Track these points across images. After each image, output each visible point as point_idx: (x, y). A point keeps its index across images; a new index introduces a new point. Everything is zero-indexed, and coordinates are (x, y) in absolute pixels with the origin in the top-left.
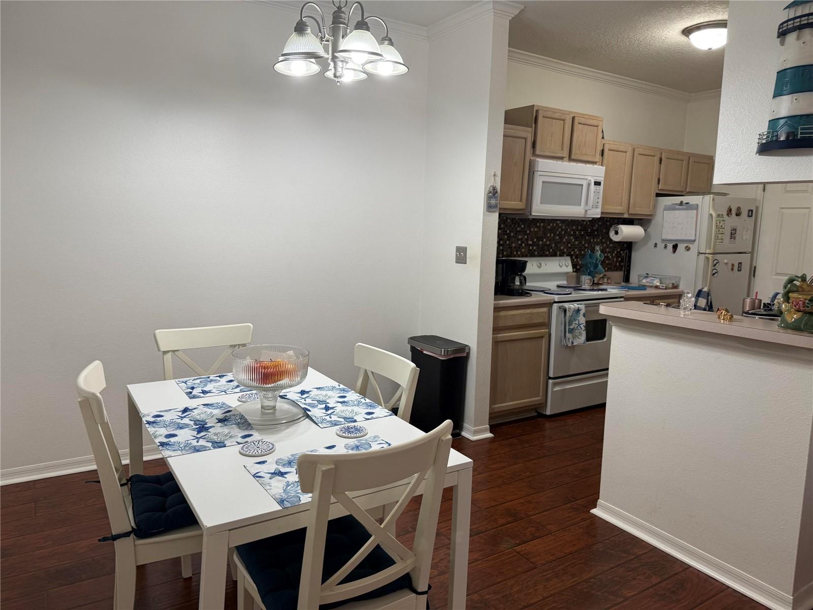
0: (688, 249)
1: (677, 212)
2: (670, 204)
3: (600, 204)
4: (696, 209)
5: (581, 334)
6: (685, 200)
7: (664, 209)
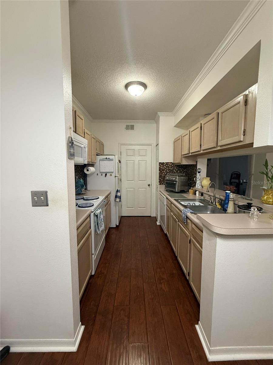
0: (111, 175)
1: (105, 161)
2: (102, 158)
3: (87, 159)
4: (113, 160)
5: (102, 224)
6: (108, 157)
7: (100, 160)
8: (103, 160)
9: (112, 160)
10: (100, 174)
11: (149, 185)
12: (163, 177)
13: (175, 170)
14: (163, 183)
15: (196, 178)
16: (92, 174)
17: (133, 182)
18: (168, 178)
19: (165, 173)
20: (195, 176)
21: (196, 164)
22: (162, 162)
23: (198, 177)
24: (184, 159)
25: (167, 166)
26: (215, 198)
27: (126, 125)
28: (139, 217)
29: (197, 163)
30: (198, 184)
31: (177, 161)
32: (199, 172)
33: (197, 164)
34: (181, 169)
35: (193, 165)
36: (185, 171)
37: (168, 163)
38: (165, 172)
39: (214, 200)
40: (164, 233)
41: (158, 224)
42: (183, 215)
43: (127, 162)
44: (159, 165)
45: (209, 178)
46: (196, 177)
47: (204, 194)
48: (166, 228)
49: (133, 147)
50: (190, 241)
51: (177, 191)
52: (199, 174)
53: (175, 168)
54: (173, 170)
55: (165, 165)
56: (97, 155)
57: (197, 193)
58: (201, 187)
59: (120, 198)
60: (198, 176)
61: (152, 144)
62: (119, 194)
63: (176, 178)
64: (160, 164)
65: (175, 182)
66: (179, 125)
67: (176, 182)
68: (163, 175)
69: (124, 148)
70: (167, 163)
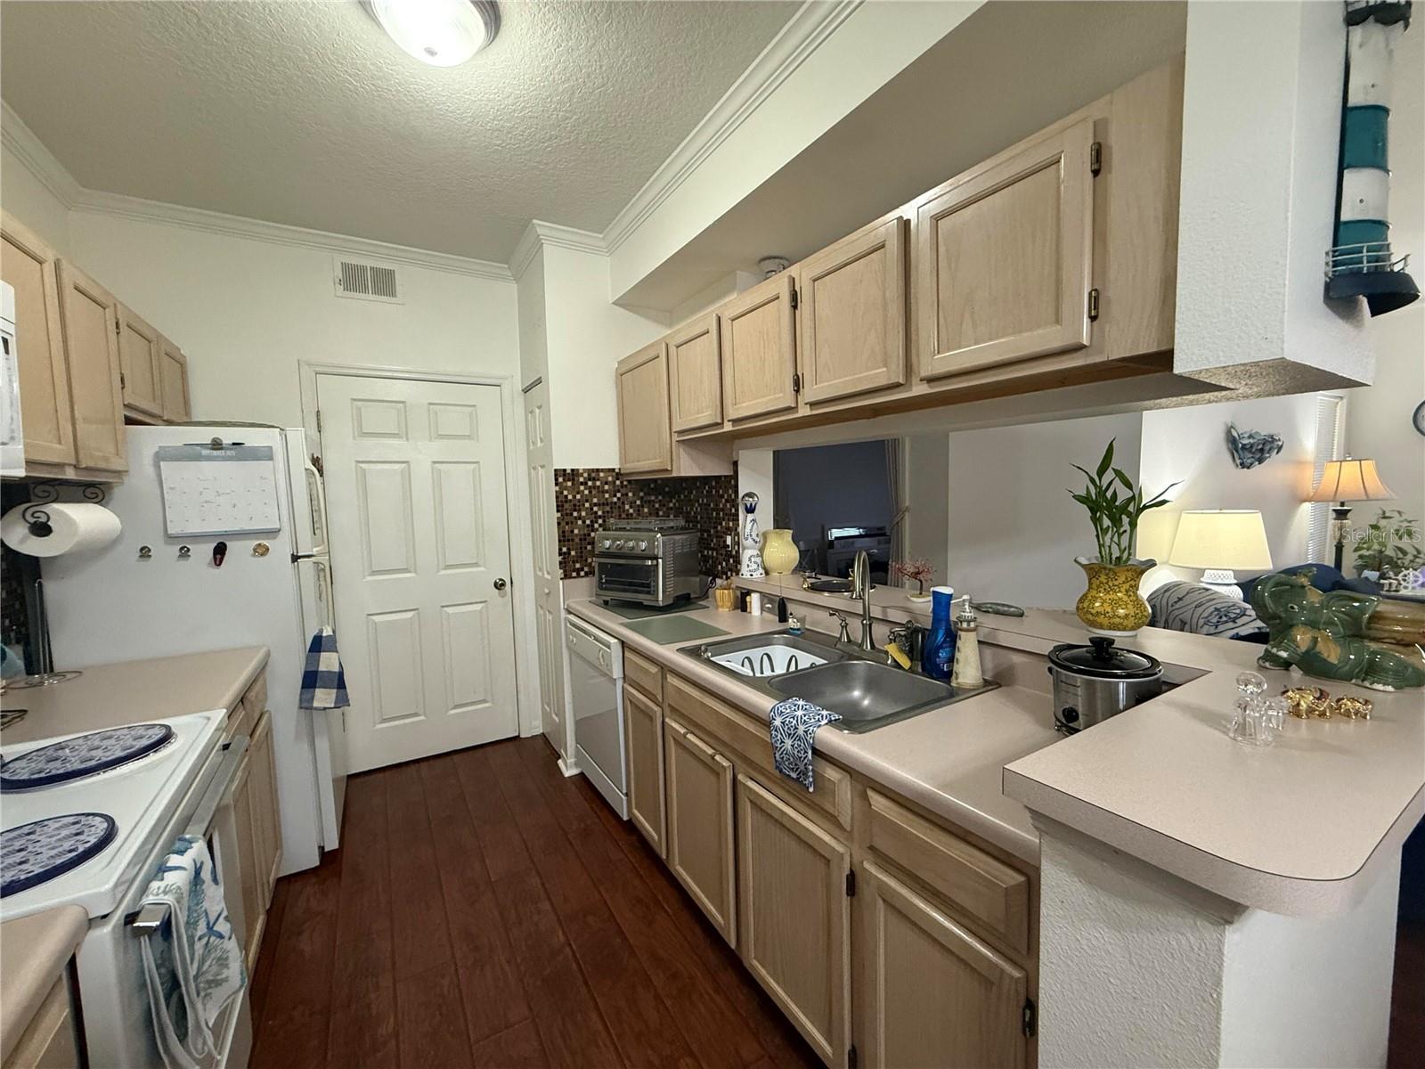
0: (262, 551)
1: (208, 464)
2: (181, 444)
3: (20, 435)
4: (271, 458)
5: (223, 962)
6: (228, 435)
7: (161, 456)
8: (190, 454)
9: (265, 454)
10: (165, 553)
11: (499, 585)
12: (577, 540)
13: (632, 504)
14: (578, 571)
15: (738, 534)
16: (93, 552)
17: (408, 575)
18: (607, 543)
19: (588, 522)
20: (728, 528)
21: (730, 473)
22: (569, 467)
23: (748, 530)
24: (681, 450)
25: (594, 487)
26: (868, 620)
27: (345, 267)
28: (456, 758)
29: (736, 472)
30: (750, 560)
31: (647, 462)
32: (751, 510)
33: (735, 476)
34: (653, 498)
35: (717, 478)
36: (671, 508)
37: (598, 470)
38: (583, 514)
39: (864, 631)
40: (617, 817)
41: (567, 774)
42: (788, 742)
43: (364, 471)
44: (556, 484)
45: (788, 534)
46: (734, 531)
47: (791, 608)
48: (627, 795)
49: (399, 390)
50: (852, 880)
51: (661, 604)
52: (750, 517)
53: (630, 494)
54: (619, 504)
55: (584, 484)
56: (129, 421)
57: (754, 600)
58: (763, 572)
59: (339, 682)
60: (749, 526)
61: (505, 378)
62: (328, 662)
63: (652, 541)
64: (561, 480)
65: (650, 563)
66: (638, 300)
67: (656, 558)
68: (576, 531)
69: (335, 394)
70: (590, 471)
